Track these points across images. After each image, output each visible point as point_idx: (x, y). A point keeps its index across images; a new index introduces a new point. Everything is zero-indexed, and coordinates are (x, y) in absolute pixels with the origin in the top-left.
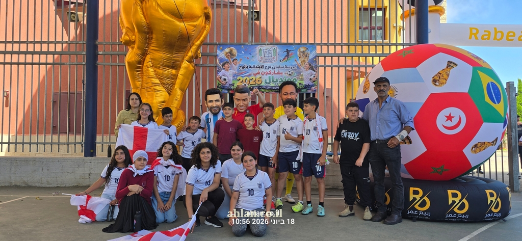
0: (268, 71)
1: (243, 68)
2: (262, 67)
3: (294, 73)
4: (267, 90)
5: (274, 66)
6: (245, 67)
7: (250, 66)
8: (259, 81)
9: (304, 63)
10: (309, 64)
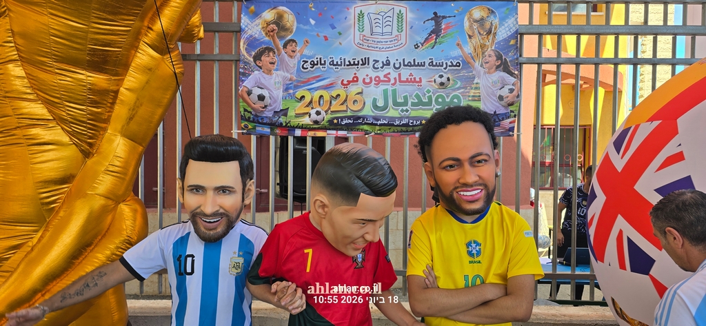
0: (381, 74)
1: (313, 64)
3: (454, 81)
4: (378, 128)
5: (398, 61)
6: (317, 61)
7: (333, 61)
8: (355, 101)
9: (483, 53)
10: (496, 56)
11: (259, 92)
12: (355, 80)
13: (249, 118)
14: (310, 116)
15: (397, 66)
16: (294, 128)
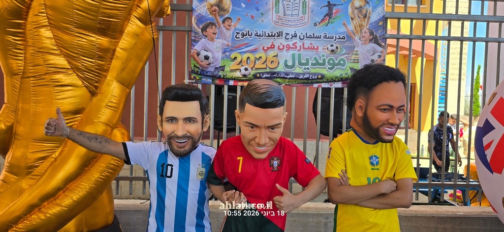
0: (291, 43)
1: (243, 35)
2: (280, 34)
3: (341, 49)
4: (287, 80)
5: (303, 35)
6: (246, 33)
7: (257, 33)
8: (272, 62)
9: (361, 30)
10: (370, 33)
11: (205, 53)
12: (273, 47)
13: (197, 72)
14: (240, 71)
15: (302, 37)
16: (228, 79)
